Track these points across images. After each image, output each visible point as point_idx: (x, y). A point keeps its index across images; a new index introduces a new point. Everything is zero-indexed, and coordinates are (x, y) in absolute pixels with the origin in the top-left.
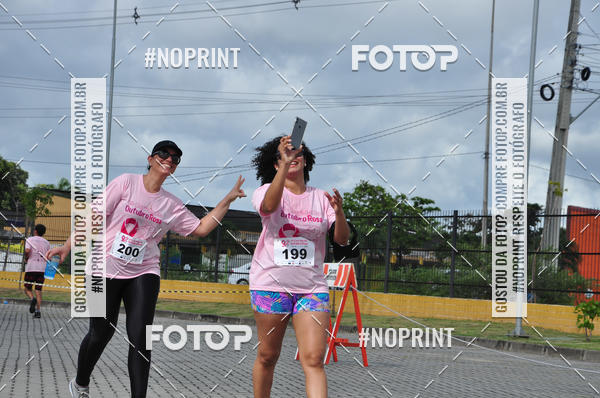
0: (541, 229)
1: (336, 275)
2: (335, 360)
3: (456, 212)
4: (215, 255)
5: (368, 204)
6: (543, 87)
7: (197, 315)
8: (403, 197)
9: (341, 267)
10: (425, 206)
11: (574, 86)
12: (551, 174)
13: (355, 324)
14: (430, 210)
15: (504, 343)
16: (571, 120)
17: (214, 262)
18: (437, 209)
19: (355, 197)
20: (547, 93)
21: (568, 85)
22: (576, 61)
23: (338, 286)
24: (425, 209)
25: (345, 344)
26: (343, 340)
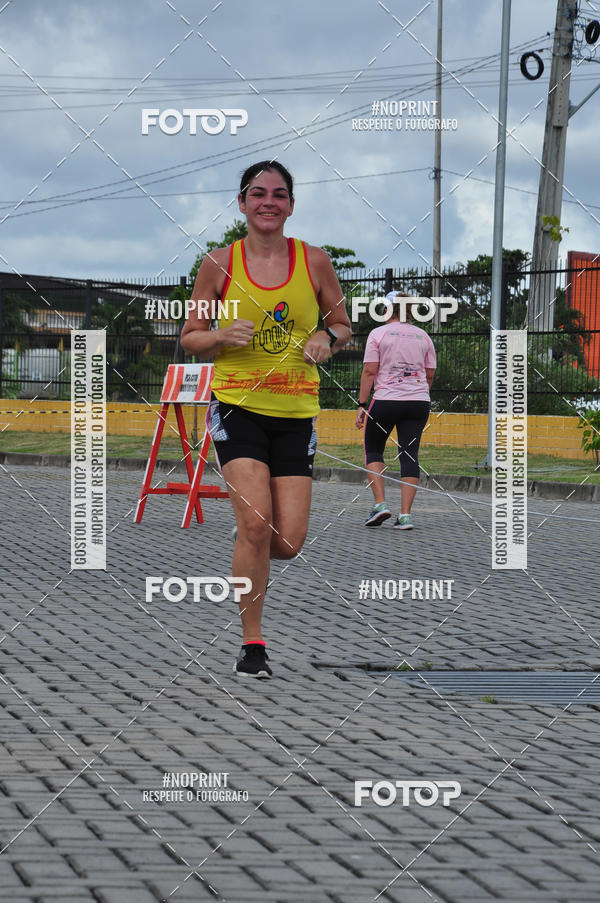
0: (526, 291)
1: (198, 382)
2: (200, 519)
3: (389, 272)
6: (525, 57)
9: (204, 370)
10: (341, 260)
11: (575, 53)
12: (540, 202)
14: (349, 266)
15: (469, 480)
16: (571, 111)
18: (359, 265)
20: (532, 66)
21: (565, 53)
22: (576, 11)
23: (201, 401)
24: (341, 266)
25: (215, 493)
26: (212, 487)
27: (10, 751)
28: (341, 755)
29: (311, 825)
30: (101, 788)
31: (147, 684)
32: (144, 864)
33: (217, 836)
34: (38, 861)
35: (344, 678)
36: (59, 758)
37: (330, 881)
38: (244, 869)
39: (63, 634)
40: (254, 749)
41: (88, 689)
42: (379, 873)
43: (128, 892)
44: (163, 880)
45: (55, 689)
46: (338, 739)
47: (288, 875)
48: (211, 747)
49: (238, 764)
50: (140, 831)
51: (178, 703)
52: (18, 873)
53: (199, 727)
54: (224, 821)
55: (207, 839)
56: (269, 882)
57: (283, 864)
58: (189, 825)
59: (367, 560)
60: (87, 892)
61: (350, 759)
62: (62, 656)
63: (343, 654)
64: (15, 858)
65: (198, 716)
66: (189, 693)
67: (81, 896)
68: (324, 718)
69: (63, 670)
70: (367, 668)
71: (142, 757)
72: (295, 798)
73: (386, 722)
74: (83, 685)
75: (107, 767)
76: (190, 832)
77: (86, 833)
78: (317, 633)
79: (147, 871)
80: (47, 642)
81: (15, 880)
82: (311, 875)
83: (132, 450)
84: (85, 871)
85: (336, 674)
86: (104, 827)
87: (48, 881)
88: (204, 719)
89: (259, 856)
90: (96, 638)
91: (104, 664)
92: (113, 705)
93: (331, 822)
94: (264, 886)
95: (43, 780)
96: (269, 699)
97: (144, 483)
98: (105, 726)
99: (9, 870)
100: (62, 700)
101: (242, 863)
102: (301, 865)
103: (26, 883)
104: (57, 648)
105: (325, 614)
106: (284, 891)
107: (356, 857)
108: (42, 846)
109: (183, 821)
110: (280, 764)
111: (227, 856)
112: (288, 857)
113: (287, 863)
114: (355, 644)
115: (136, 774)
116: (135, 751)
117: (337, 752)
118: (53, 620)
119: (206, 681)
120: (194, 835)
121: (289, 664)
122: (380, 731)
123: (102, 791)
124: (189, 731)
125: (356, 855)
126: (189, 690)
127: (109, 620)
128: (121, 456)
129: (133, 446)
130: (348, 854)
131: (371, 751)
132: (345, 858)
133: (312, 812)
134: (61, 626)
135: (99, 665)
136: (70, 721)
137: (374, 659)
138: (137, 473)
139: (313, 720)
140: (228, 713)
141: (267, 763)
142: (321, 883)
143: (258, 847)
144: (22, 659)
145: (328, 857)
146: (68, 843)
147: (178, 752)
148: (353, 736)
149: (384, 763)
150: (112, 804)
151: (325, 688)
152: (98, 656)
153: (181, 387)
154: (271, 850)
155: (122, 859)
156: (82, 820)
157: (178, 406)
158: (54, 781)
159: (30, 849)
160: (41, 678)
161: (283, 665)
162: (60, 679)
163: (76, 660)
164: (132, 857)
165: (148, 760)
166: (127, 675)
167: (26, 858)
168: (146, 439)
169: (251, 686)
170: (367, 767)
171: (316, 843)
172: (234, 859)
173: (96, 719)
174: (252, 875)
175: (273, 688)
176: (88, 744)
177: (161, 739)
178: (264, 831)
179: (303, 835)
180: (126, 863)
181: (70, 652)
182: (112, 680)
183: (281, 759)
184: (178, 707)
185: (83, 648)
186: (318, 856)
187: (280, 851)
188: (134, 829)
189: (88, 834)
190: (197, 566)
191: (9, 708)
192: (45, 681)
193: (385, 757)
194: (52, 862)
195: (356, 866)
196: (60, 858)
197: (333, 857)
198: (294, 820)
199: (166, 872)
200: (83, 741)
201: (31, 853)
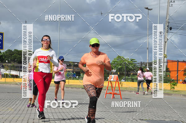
1: (114, 78)
2: (114, 98)
3: (141, 62)
10: (133, 61)
13: (118, 89)
18: (136, 61)
21: (167, 31)
26: (116, 93)
63: (137, 117)
70: (140, 119)
85: (136, 120)
97: (106, 92)
119: (117, 121)
153: (111, 78)
157: (111, 81)
161: (128, 119)
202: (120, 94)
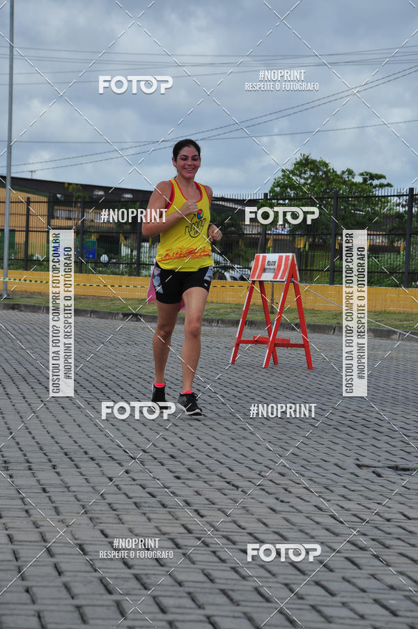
1: (276, 267)
2: (276, 362)
3: (411, 190)
4: (135, 245)
5: (309, 181)
7: (118, 314)
8: (350, 172)
9: (280, 258)
10: (376, 182)
13: (298, 321)
14: (382, 186)
17: (135, 253)
18: (389, 185)
19: (294, 174)
23: (278, 280)
24: (376, 186)
25: (286, 344)
26: (283, 340)
27: (149, 520)
28: (379, 529)
29: (359, 578)
30: (212, 547)
31: (241, 476)
32: (243, 601)
33: (294, 584)
34: (171, 596)
35: (379, 475)
36: (183, 525)
37: (375, 618)
38: (314, 607)
39: (183, 439)
40: (318, 523)
41: (201, 478)
42: (409, 614)
43: (233, 620)
44: (257, 612)
45: (178, 478)
46: (377, 518)
47: (345, 612)
48: (287, 521)
49: (307, 534)
50: (239, 578)
51: (263, 490)
52: (158, 604)
53: (279, 507)
54: (297, 572)
55: (286, 585)
56: (331, 617)
57: (340, 605)
58: (274, 575)
59: (394, 393)
60: (207, 620)
61: (386, 533)
62: (184, 455)
63: (378, 458)
64: (156, 593)
65: (277, 499)
66: (271, 483)
67: (201, 621)
68: (366, 503)
69: (183, 465)
70: (396, 468)
71: (240, 526)
72: (348, 559)
73: (410, 507)
74: (198, 476)
75: (217, 533)
76: (274, 580)
77: (202, 578)
78: (359, 443)
79: (246, 606)
80: (172, 444)
81: (156, 609)
82: (361, 613)
83: (229, 313)
84: (203, 604)
85: (374, 472)
86: (215, 574)
87: (178, 610)
88: (282, 501)
89: (324, 599)
90: (205, 443)
91: (211, 461)
92: (219, 490)
93: (373, 576)
94: (328, 619)
95: (172, 540)
96: (327, 489)
97: (237, 336)
98: (213, 504)
99: (151, 601)
100: (183, 485)
101: (312, 603)
102: (353, 606)
103: (163, 611)
104: (179, 449)
105: (365, 430)
106: (342, 624)
107: (393, 602)
108: (172, 586)
109: (270, 572)
110: (336, 535)
111: (301, 598)
112: (344, 600)
113: (344, 604)
114: (387, 452)
115: (236, 538)
116: (235, 522)
117: (376, 527)
118: (176, 430)
119: (282, 475)
120: (278, 583)
121: (340, 463)
122: (406, 513)
123: (213, 550)
124: (271, 509)
125: (393, 600)
126: (271, 480)
127: (214, 430)
128: (221, 317)
129: (229, 310)
130: (387, 599)
131: (400, 527)
132: (385, 602)
133: (360, 569)
134: (181, 434)
135: (208, 462)
136: (190, 500)
137: (401, 463)
138: (232, 329)
139: (359, 504)
140: (298, 497)
141: (327, 533)
142: (368, 619)
143: (323, 592)
144: (156, 456)
145: (372, 601)
146: (190, 584)
147: (264, 524)
148: (388, 516)
149: (410, 536)
150: (220, 559)
151: (366, 482)
152: (208, 455)
153: (264, 270)
154: (332, 594)
155: (228, 597)
156: (200, 569)
157: (261, 283)
158: (180, 541)
159: (165, 588)
160: (169, 470)
161: (336, 465)
162: (181, 470)
163: (192, 458)
164: (235, 596)
165: (244, 529)
166: (227, 469)
167: (163, 593)
168: (238, 306)
169: (314, 479)
170: (398, 539)
171: (363, 591)
172: (307, 600)
173: (207, 499)
174: (319, 612)
175: (329, 481)
176: (202, 516)
177: (253, 515)
178: (327, 581)
179: (354, 585)
180: (232, 600)
181: (188, 452)
182: (216, 472)
183: (337, 531)
184: (264, 493)
185: (197, 449)
186: (365, 600)
187: (339, 595)
188: (236, 576)
189: (203, 578)
190: (273, 395)
191: (148, 490)
192: (171, 472)
193: (410, 532)
194: (181, 597)
195: (393, 608)
196: (186, 595)
197: (376, 601)
198: (348, 574)
199: (258, 607)
200: (199, 514)
201: (166, 591)
202: (305, 345)
